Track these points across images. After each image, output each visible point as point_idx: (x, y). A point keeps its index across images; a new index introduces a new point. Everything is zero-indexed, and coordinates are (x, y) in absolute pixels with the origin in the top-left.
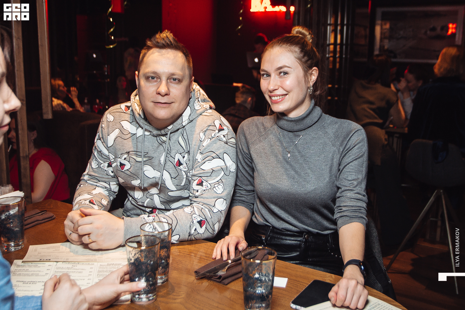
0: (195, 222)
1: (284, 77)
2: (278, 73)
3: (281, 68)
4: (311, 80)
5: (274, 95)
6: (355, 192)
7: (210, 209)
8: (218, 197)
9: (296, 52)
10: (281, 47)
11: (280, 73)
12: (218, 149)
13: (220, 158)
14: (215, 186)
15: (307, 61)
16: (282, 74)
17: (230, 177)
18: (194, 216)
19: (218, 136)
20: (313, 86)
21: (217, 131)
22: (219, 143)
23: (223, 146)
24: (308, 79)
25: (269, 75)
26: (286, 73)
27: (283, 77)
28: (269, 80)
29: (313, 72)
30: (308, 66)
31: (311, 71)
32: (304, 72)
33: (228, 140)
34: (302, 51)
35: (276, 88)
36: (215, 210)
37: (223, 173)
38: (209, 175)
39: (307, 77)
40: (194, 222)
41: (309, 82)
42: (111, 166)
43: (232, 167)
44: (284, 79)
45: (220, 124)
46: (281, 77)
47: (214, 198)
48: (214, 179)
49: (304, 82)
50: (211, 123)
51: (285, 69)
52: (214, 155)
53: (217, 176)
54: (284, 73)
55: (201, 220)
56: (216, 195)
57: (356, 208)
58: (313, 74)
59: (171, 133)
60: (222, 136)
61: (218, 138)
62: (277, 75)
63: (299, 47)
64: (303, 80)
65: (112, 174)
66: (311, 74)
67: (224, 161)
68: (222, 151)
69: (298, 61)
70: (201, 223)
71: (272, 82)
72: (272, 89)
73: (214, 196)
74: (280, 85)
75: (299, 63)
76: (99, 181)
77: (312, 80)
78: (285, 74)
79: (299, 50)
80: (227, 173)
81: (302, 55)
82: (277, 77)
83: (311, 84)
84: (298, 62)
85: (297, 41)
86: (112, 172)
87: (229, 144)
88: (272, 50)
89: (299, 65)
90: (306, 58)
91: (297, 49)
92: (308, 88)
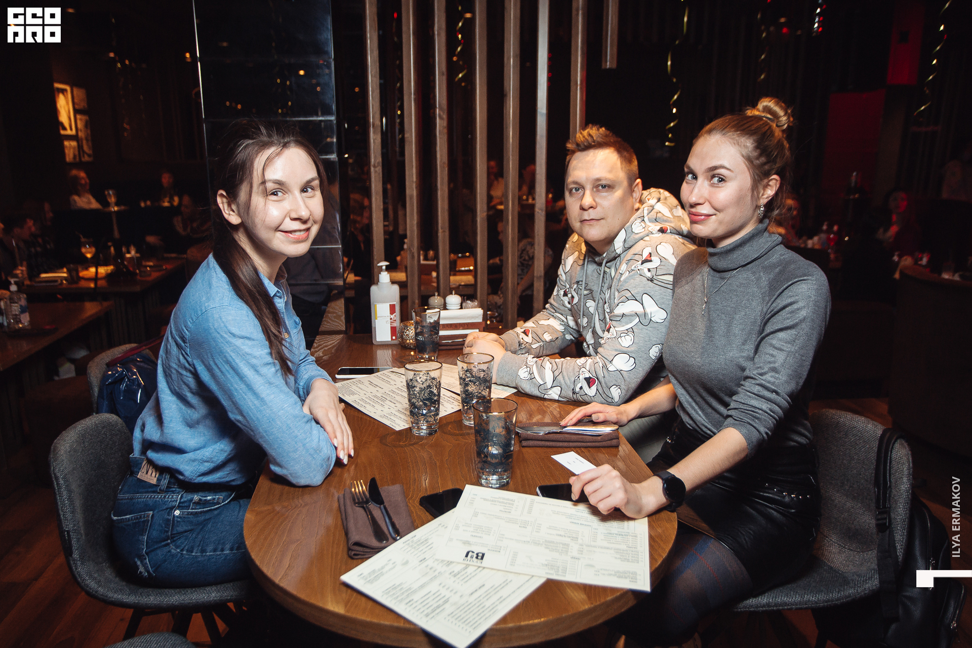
0: (582, 377)
1: (717, 185)
2: (710, 177)
3: (715, 168)
4: (763, 195)
5: (695, 212)
6: (758, 382)
7: (605, 365)
8: (621, 351)
9: (745, 147)
10: (724, 134)
11: (713, 176)
12: (635, 287)
13: (636, 300)
14: (622, 335)
15: (765, 164)
16: (716, 179)
17: (650, 329)
18: (583, 369)
19: (639, 270)
20: (766, 206)
21: (640, 262)
22: (638, 279)
23: (644, 283)
24: (758, 193)
25: (695, 177)
26: (722, 180)
27: (715, 185)
28: (693, 186)
29: (771, 183)
30: (762, 173)
31: (766, 181)
32: (753, 181)
33: (654, 276)
34: (757, 148)
35: (700, 202)
36: (611, 368)
37: (637, 320)
38: (618, 319)
39: (757, 190)
40: (580, 378)
41: (758, 198)
42: (567, 296)
43: (659, 315)
44: (718, 189)
45: (650, 254)
46: (712, 185)
47: (616, 350)
48: (623, 326)
49: (750, 197)
50: (639, 251)
51: (722, 171)
52: (628, 295)
53: (627, 324)
54: (720, 178)
55: (590, 378)
56: (619, 347)
57: (748, 407)
58: (769, 185)
59: (607, 263)
60: (646, 271)
61: (638, 271)
62: (708, 179)
63: (754, 140)
64: (749, 195)
65: (569, 306)
66: (767, 186)
67: (642, 305)
68: (640, 290)
69: (746, 162)
70: (589, 381)
71: (696, 191)
72: (694, 201)
73: (616, 348)
74: (708, 198)
75: (747, 166)
76: (556, 311)
77: (765, 196)
78: (720, 181)
79: (753, 145)
80: (645, 322)
81: (755, 154)
82: (706, 183)
83: (763, 201)
84: (745, 164)
85: (753, 129)
86: (569, 303)
87: (655, 282)
88: (708, 138)
89: (746, 169)
90: (763, 159)
91: (749, 143)
92: (758, 207)
